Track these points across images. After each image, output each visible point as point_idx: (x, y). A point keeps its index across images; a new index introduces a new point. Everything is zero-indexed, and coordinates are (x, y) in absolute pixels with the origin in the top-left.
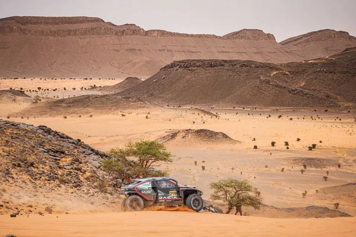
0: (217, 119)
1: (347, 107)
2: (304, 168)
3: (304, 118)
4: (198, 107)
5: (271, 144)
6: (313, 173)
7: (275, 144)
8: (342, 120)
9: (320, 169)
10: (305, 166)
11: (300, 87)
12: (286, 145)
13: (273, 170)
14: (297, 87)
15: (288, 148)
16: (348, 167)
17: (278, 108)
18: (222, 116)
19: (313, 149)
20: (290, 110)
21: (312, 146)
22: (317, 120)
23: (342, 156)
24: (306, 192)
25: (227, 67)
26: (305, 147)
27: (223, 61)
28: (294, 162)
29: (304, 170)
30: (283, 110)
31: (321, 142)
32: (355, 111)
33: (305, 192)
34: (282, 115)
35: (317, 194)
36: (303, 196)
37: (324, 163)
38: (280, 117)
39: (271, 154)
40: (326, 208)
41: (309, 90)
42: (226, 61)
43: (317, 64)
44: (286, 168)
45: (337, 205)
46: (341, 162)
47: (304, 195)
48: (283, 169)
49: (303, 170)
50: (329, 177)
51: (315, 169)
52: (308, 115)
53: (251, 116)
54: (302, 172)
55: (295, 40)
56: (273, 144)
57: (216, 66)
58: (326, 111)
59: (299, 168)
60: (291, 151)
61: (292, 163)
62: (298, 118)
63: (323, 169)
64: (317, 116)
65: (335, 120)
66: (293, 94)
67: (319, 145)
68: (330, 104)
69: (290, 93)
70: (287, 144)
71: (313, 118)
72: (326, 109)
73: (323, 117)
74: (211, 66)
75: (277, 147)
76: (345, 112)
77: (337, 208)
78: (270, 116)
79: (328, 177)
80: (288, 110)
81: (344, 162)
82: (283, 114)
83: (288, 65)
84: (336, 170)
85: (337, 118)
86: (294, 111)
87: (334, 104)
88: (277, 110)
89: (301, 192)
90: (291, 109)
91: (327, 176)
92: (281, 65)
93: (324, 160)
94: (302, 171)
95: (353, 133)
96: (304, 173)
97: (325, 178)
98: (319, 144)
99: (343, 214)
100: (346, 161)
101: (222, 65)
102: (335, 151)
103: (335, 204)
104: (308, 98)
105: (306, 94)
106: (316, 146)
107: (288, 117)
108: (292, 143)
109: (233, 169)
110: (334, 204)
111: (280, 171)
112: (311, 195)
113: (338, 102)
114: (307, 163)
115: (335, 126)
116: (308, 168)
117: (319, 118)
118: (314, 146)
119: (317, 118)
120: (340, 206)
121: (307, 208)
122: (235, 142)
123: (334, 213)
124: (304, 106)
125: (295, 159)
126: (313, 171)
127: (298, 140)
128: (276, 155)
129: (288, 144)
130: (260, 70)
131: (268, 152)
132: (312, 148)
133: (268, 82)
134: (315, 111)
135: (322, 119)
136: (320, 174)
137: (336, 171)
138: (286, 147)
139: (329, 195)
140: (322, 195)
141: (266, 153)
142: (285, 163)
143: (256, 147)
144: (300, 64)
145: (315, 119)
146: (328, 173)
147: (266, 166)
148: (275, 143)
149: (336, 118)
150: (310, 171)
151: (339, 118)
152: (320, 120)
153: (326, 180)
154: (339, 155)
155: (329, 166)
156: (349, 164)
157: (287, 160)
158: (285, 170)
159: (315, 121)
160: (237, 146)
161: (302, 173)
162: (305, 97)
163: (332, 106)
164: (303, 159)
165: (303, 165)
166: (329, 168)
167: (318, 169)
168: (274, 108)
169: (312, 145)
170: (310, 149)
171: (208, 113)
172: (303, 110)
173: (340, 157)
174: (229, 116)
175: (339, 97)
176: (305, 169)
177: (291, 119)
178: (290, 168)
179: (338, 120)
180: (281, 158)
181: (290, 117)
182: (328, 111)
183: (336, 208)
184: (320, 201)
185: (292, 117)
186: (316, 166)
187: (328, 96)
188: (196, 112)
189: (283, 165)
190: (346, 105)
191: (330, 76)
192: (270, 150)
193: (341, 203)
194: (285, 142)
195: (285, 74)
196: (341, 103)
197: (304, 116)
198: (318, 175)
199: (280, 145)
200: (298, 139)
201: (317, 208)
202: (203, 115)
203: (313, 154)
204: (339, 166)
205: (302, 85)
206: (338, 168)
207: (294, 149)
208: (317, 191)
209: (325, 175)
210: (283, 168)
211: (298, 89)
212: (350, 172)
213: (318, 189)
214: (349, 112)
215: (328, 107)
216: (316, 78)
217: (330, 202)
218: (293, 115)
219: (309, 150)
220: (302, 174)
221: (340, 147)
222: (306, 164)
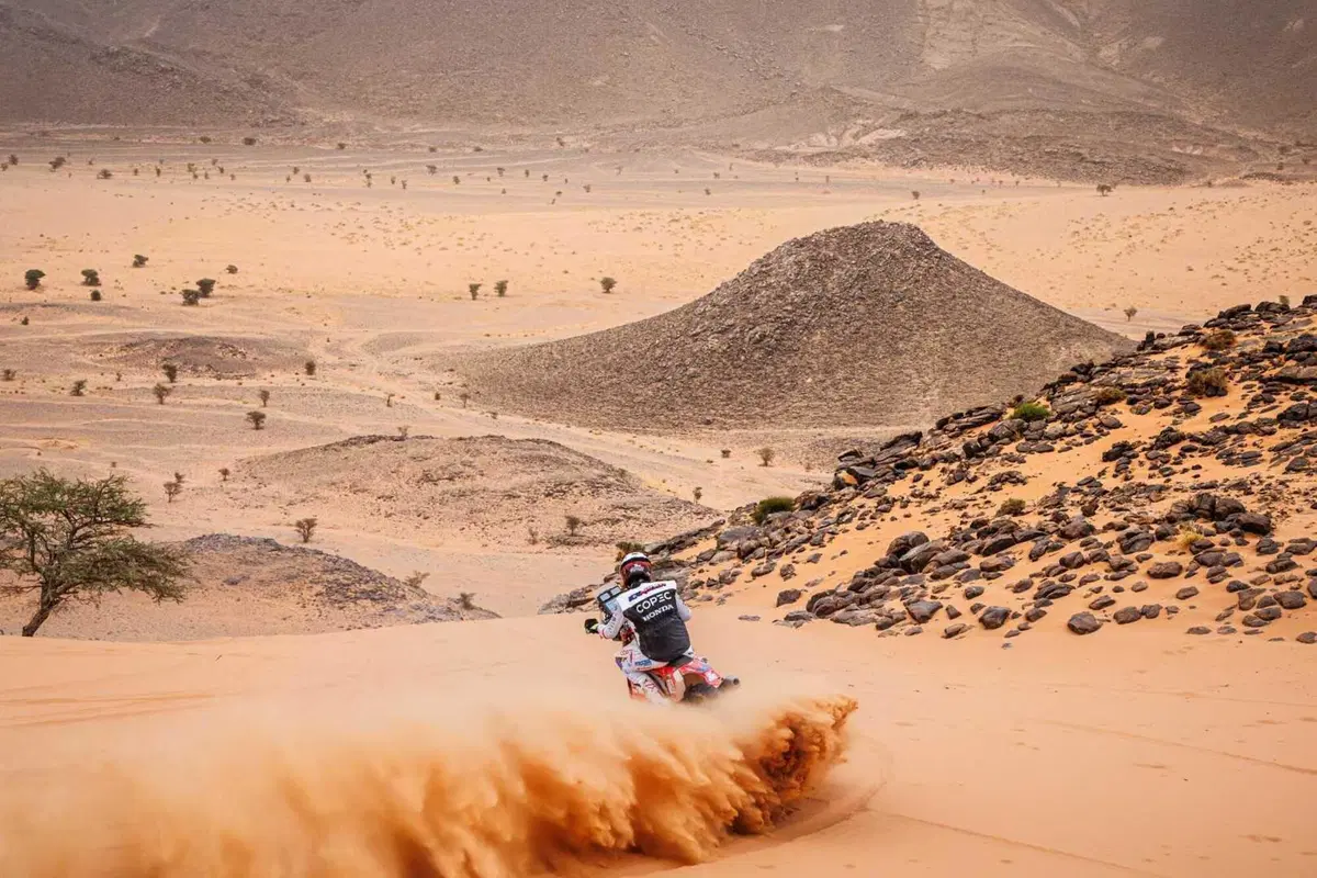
1: (335, 129)
2: (166, 379)
3: (158, 172)
5: (23, 281)
6: (206, 401)
7: (42, 281)
8: (313, 181)
9: (235, 383)
10: (171, 373)
11: (142, 41)
12: (87, 283)
13: (35, 389)
14: (127, 39)
15: (96, 296)
16: (345, 372)
17: (48, 127)
19: (201, 301)
20: (98, 137)
21: (196, 288)
22: (216, 179)
23: (319, 328)
24: (179, 477)
26: (167, 290)
28: (125, 353)
29: (169, 386)
30: (68, 137)
31: (232, 270)
32: (363, 143)
33: (174, 480)
34: (65, 156)
35: (224, 484)
36: (170, 494)
37: (250, 359)
38: (57, 164)
39: (25, 322)
40: (266, 541)
41: (177, 52)
44: (93, 380)
45: (307, 527)
46: (315, 351)
47: (173, 488)
48: (80, 385)
49: (164, 389)
50: (271, 413)
51: (215, 382)
52: (175, 159)
54: (160, 396)
56: (33, 279)
58: (250, 142)
59: (144, 378)
60: (112, 311)
61: (117, 360)
62: (136, 172)
63: (244, 380)
64: (214, 162)
65: (288, 179)
66: (113, 70)
67: (226, 284)
68: (263, 112)
69: (100, 63)
70: (91, 278)
71: (197, 172)
72: (249, 135)
73: (236, 166)
75: (49, 291)
76: (325, 146)
77: (306, 541)
78: (14, 161)
79: (269, 416)
80: (90, 137)
81: (328, 350)
82: (69, 154)
84: (299, 385)
85: (296, 170)
86: (117, 139)
87: (282, 112)
88: (45, 134)
89: (162, 477)
90: (102, 132)
91: (263, 411)
93: (247, 343)
94: (161, 392)
95: (360, 232)
96: (167, 399)
97: (257, 418)
98: (226, 279)
99: (335, 563)
100: (337, 347)
102: (292, 305)
103: (299, 524)
104: (175, 85)
105: (164, 71)
106: (215, 286)
107: (90, 163)
108: (114, 272)
110: (294, 522)
111: (66, 392)
112: (200, 492)
113: (299, 105)
114: (180, 357)
115: (286, 206)
116: (184, 380)
117: (222, 170)
118: (206, 287)
119: (214, 172)
120: (317, 531)
121: (192, 545)
123: (299, 560)
124: (156, 121)
125: (129, 340)
126: (201, 391)
127: (140, 261)
129: (97, 280)
131: (12, 315)
132: (197, 295)
134: (205, 140)
135: (233, 177)
136: (235, 403)
137: (296, 389)
138: (88, 291)
139: (274, 487)
140: (246, 490)
141: (6, 319)
142: (87, 359)
145: (206, 176)
146: (265, 395)
147: (8, 372)
148: (42, 275)
149: (291, 173)
150: (190, 391)
151: (302, 172)
152: (226, 179)
153: (257, 428)
154: (309, 322)
155: (270, 367)
156: (347, 360)
157: (97, 344)
158: (89, 386)
159: (207, 182)
161: (157, 400)
162: (164, 84)
163: (273, 121)
164: (160, 343)
165: (164, 367)
166: (267, 374)
167: (222, 382)
168: (32, 126)
169: (200, 283)
170: (191, 298)
172: (154, 138)
173: (312, 333)
175: (300, 86)
176: (172, 381)
177: (106, 175)
178: (109, 380)
179: (298, 181)
180: (70, 336)
181: (99, 167)
182: (257, 144)
183: (302, 539)
184: (237, 512)
185: (108, 166)
186: (220, 370)
187: (256, 82)
189: (76, 366)
190: (329, 118)
192: (22, 306)
193: (324, 515)
194: (84, 273)
196: (310, 110)
197: (161, 162)
198: (228, 407)
199: (63, 282)
200: (137, 257)
201: (231, 542)
203: (203, 322)
204: (310, 368)
205: (147, 35)
206: (303, 377)
207: (125, 302)
208: (225, 472)
209: (255, 405)
210: (80, 379)
211: (130, 46)
212: (355, 390)
213: (227, 466)
214: (342, 146)
215: (257, 125)
216: (207, 7)
217: (278, 516)
218: (114, 161)
219: (184, 305)
220: (161, 403)
221: (311, 290)
222: (177, 364)
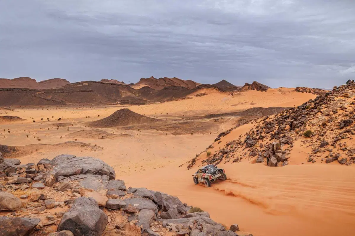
0: (13, 111)
1: (70, 105)
4: (3, 107)
5: (41, 120)
10: (58, 127)
13: (44, 129)
14: (48, 98)
15: (49, 120)
16: (76, 125)
18: (16, 110)
22: (59, 109)
25: (15, 91)
26: (56, 119)
27: (13, 88)
30: (43, 107)
31: (62, 117)
32: (73, 106)
37: (66, 125)
38: (43, 109)
39: (42, 123)
40: (72, 142)
41: (53, 99)
42: (14, 89)
43: (56, 90)
44: (50, 128)
45: (76, 140)
46: (72, 123)
47: (61, 137)
53: (29, 110)
55: (45, 82)
56: (42, 119)
57: (10, 90)
61: (52, 126)
62: (51, 109)
63: (66, 127)
66: (47, 101)
70: (48, 119)
72: (61, 105)
73: (61, 108)
74: (7, 90)
75: (44, 120)
80: (45, 107)
83: (44, 90)
84: (71, 127)
86: (48, 107)
88: (41, 107)
89: (59, 137)
92: (41, 90)
93: (65, 123)
94: (57, 129)
97: (68, 130)
100: (74, 123)
101: (13, 90)
102: (69, 120)
108: (50, 118)
109: (25, 131)
111: (47, 129)
112: (63, 137)
113: (66, 103)
114: (59, 125)
115: (66, 111)
116: (60, 127)
118: (60, 119)
120: (77, 140)
121: (66, 143)
122: (24, 120)
125: (53, 124)
126: (62, 128)
127: (53, 117)
128: (44, 124)
130: (31, 92)
133: (36, 96)
134: (57, 106)
138: (48, 120)
139: (72, 136)
140: (69, 137)
141: (40, 123)
143: (34, 121)
144: (49, 90)
146: (68, 128)
147: (41, 128)
150: (60, 128)
154: (71, 121)
155: (68, 125)
157: (50, 125)
160: (25, 122)
162: (53, 102)
163: (64, 104)
164: (56, 124)
170: (59, 120)
171: (8, 109)
174: (18, 110)
175: (66, 101)
177: (48, 110)
178: (52, 128)
179: (67, 109)
180: (47, 124)
181: (47, 109)
186: (63, 126)
187: (62, 101)
188: (2, 109)
189: (48, 127)
190: (69, 104)
191: (62, 94)
195: (43, 93)
198: (65, 129)
199: (45, 119)
202: (5, 110)
203: (60, 122)
204: (72, 125)
205: (50, 97)
207: (52, 121)
209: (68, 129)
212: (77, 127)
213: (66, 135)
216: (56, 95)
217: (73, 139)
221: (71, 118)
